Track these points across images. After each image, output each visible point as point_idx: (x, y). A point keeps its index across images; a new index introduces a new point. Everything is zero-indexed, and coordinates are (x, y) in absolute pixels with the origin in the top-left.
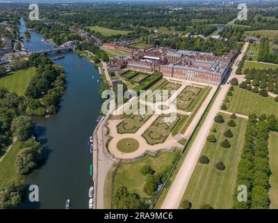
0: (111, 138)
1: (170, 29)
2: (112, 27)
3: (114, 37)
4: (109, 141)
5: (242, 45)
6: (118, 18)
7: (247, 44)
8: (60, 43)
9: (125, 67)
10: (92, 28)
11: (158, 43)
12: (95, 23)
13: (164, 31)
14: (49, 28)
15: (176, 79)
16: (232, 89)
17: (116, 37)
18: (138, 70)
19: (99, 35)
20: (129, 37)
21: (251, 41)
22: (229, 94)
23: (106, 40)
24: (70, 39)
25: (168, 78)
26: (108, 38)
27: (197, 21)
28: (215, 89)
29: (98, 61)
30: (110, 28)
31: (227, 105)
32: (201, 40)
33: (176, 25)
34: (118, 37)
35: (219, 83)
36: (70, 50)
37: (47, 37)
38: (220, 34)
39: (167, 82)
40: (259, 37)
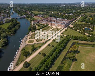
0: (27, 40)
2: (39, 11)
4: (26, 40)
7: (80, 17)
9: (39, 22)
11: (51, 16)
14: (20, 11)
15: (52, 26)
16: (67, 29)
17: (39, 14)
18: (42, 24)
23: (35, 15)
24: (25, 14)
31: (63, 33)
32: (66, 15)
35: (64, 27)
36: (24, 18)
37: (18, 14)
38: (73, 14)
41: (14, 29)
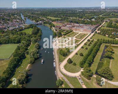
1: (76, 18)
2: (55, 17)
3: (56, 20)
5: (102, 23)
6: (57, 14)
7: (105, 22)
8: (37, 22)
9: (60, 28)
10: (48, 17)
11: (72, 22)
12: (48, 16)
13: (74, 18)
14: (33, 17)
15: (77, 32)
16: (95, 34)
17: (57, 20)
18: (65, 29)
19: (51, 19)
20: (61, 20)
21: (106, 21)
22: (94, 35)
23: (53, 21)
24: (41, 20)
25: (74, 31)
26: (54, 20)
27: (87, 15)
28: (89, 34)
29: (51, 27)
30: (54, 17)
31: (92, 38)
32: (87, 21)
33: (79, 16)
34: (58, 20)
35: (91, 33)
36: (41, 24)
37: (32, 20)
38: (95, 19)
39: (74, 32)
40: (109, 20)
41: (39, 34)
